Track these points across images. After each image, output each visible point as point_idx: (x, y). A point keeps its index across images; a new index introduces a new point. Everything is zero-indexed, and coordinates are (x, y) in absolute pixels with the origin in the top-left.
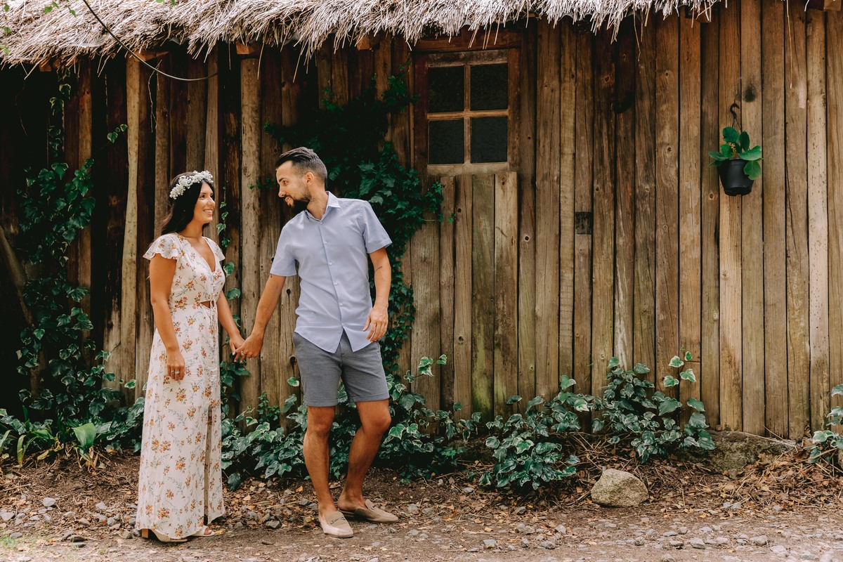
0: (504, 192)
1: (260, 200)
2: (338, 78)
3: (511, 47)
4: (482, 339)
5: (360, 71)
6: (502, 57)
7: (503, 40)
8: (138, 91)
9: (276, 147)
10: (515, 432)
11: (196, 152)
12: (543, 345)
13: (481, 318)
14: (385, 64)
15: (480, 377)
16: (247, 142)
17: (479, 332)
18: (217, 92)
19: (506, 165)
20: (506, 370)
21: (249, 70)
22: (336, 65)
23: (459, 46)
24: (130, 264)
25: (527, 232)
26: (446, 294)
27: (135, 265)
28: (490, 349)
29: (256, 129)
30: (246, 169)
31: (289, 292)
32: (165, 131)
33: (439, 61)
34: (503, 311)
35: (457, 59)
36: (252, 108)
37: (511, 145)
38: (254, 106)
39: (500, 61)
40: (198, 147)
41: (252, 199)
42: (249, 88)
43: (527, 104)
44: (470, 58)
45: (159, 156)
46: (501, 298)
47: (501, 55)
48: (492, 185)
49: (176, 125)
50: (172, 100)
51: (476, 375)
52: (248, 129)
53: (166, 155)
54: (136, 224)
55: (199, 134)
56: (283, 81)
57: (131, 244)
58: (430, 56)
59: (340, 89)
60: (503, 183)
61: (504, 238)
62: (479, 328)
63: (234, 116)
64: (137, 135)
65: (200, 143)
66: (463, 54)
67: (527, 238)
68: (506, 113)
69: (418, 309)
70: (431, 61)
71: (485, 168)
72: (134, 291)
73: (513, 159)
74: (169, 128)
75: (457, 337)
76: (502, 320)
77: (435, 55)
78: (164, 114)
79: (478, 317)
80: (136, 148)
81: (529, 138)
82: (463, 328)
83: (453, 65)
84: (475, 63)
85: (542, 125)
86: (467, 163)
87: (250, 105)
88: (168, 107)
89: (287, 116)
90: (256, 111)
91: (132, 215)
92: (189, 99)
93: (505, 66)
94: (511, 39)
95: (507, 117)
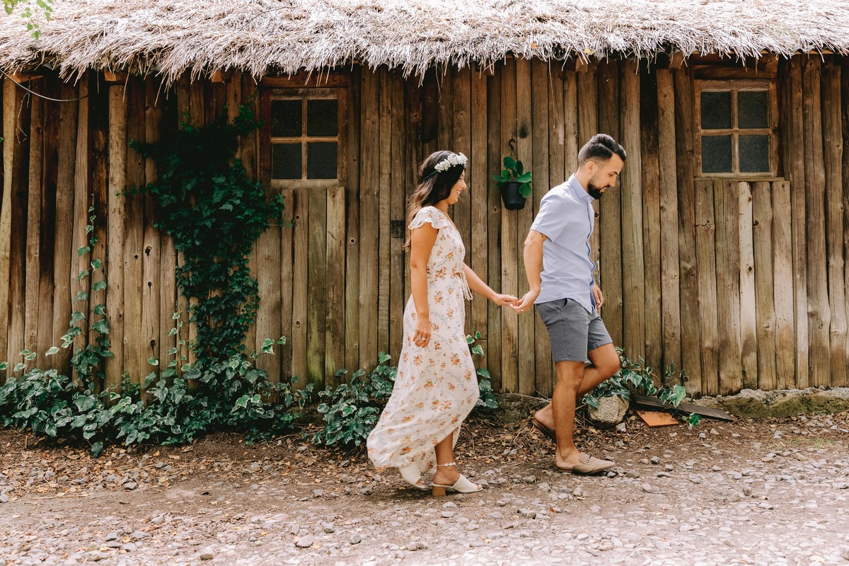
0: (334, 203)
1: (125, 205)
2: (195, 105)
3: (340, 87)
4: (316, 323)
5: (215, 100)
6: (333, 94)
7: (334, 81)
8: (14, 108)
9: (140, 161)
10: (342, 399)
11: (67, 162)
12: (365, 328)
13: (315, 306)
14: (236, 95)
15: (314, 355)
16: (114, 156)
17: (313, 317)
18: (87, 112)
19: (336, 181)
20: (335, 348)
21: (117, 95)
22: (193, 94)
23: (298, 83)
24: (3, 259)
25: (352, 236)
26: (286, 286)
27: (8, 261)
28: (322, 331)
29: (122, 145)
30: (112, 179)
31: (150, 284)
32: (38, 144)
33: (281, 95)
34: (333, 300)
35: (296, 94)
36: (119, 127)
37: (340, 165)
38: (121, 125)
39: (331, 97)
40: (69, 159)
41: (118, 205)
42: (116, 110)
43: (353, 133)
44: (307, 94)
45: (32, 165)
46: (331, 289)
47: (332, 92)
48: (324, 197)
49: (49, 140)
50: (45, 118)
51: (310, 353)
52: (114, 145)
53: (39, 165)
54: (10, 225)
55: (70, 148)
56: (147, 105)
57: (4, 243)
58: (274, 90)
59: (197, 114)
60: (334, 196)
61: (334, 241)
62: (313, 314)
63: (103, 133)
64: (12, 147)
65: (70, 155)
66: (301, 90)
67: (352, 241)
68: (336, 139)
69: (262, 299)
70: (275, 94)
71: (319, 183)
72: (8, 283)
73: (342, 176)
74: (43, 142)
75: (294, 322)
76: (332, 308)
77: (278, 90)
78: (38, 129)
79: (313, 305)
80: (11, 158)
81: (355, 160)
82: (300, 315)
83: (293, 98)
84: (311, 98)
85: (365, 150)
86: (304, 178)
87: (118, 125)
88: (42, 124)
89: (150, 135)
90: (123, 130)
91: (7, 217)
92: (61, 117)
93: (334, 103)
94: (340, 80)
95: (337, 142)
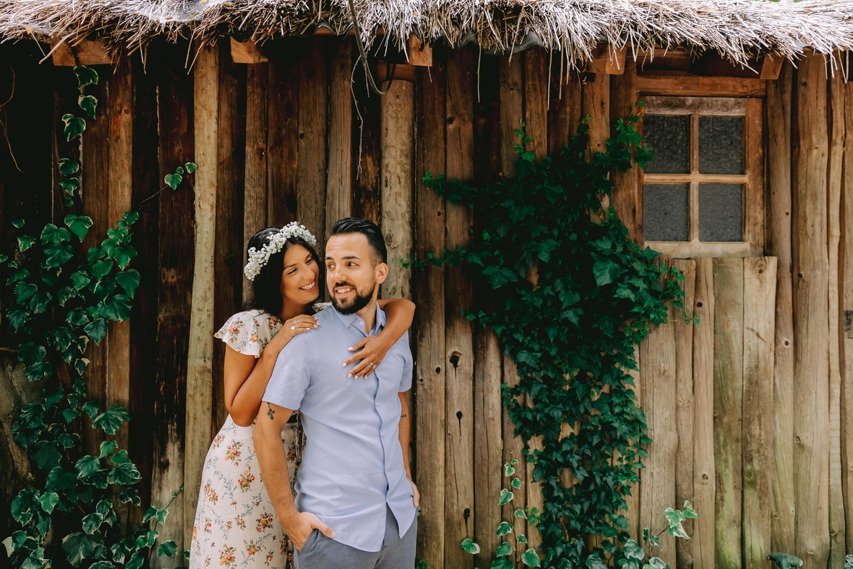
0: (761, 282)
1: (411, 282)
2: (535, 117)
3: (751, 97)
4: (731, 476)
5: (568, 109)
6: (739, 107)
7: (743, 86)
8: (215, 114)
9: (439, 209)
11: (313, 209)
12: (813, 484)
13: (728, 448)
14: (602, 103)
15: (729, 527)
16: (392, 199)
17: (726, 467)
18: (350, 124)
19: (745, 246)
20: (763, 516)
21: (398, 97)
22: (532, 99)
23: (688, 88)
24: (201, 373)
25: (788, 337)
26: (685, 416)
27: (210, 375)
28: (743, 486)
29: (406, 181)
30: (390, 238)
31: (459, 415)
32: (260, 175)
33: (659, 106)
34: (760, 439)
35: (681, 105)
36: (401, 151)
37: (752, 221)
38: (404, 148)
39: (736, 113)
40: (316, 202)
41: (400, 281)
42: (397, 122)
44: (699, 106)
45: (251, 212)
46: (756, 422)
47: (738, 104)
48: (741, 271)
49: (279, 168)
50: (272, 132)
51: (723, 524)
52: (394, 180)
53: (262, 212)
54: (212, 313)
55: (318, 184)
56: (449, 115)
57: (202, 344)
58: (648, 98)
59: (539, 133)
60: (761, 272)
61: (762, 344)
62: (726, 461)
63: (374, 161)
64: (214, 181)
65: (318, 196)
66: (690, 100)
67: (787, 343)
68: (745, 179)
69: (655, 441)
70: (649, 105)
71: (719, 248)
72: (209, 414)
73: (754, 239)
74: (267, 173)
75: (699, 475)
76: (758, 451)
77: (654, 98)
78: (260, 151)
79: (725, 446)
80: (213, 200)
81: (787, 214)
82: (707, 465)
83: (678, 112)
84: (705, 113)
85: (809, 198)
86: (695, 240)
87: (399, 147)
88: (266, 142)
89: (457, 165)
90: (407, 156)
91: (205, 299)
92: (301, 132)
93: (741, 120)
94: (753, 86)
95: (745, 185)
